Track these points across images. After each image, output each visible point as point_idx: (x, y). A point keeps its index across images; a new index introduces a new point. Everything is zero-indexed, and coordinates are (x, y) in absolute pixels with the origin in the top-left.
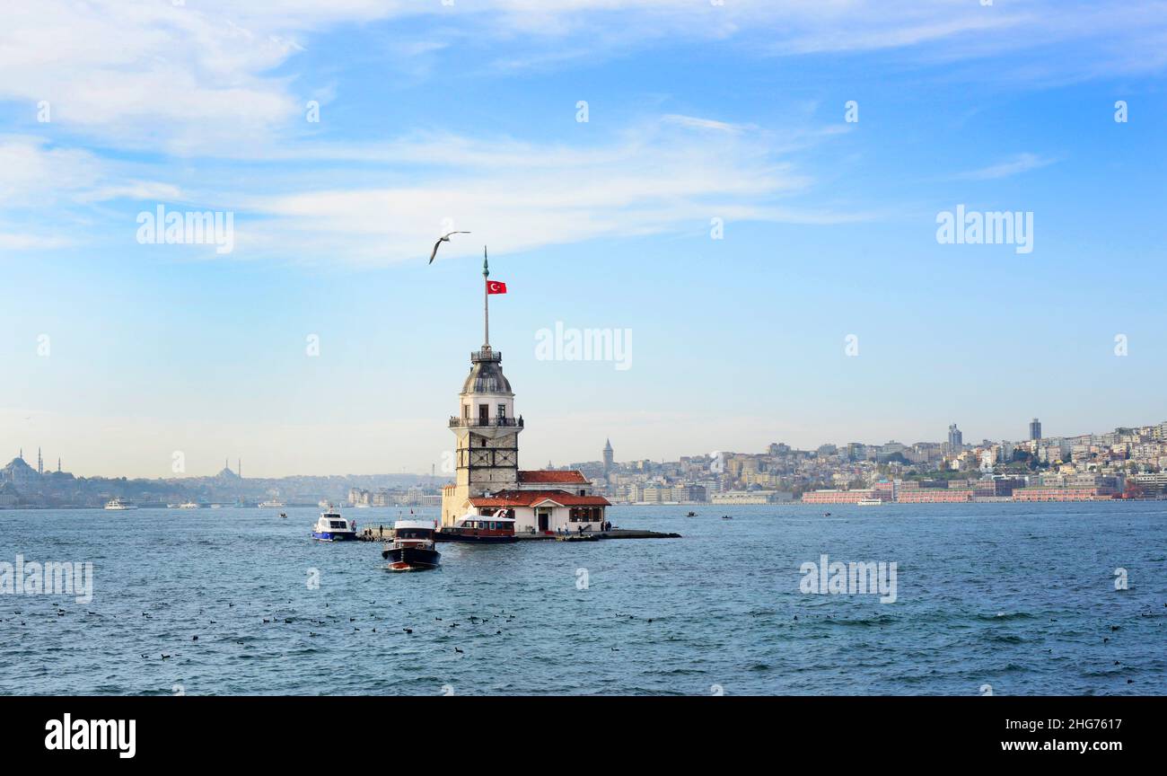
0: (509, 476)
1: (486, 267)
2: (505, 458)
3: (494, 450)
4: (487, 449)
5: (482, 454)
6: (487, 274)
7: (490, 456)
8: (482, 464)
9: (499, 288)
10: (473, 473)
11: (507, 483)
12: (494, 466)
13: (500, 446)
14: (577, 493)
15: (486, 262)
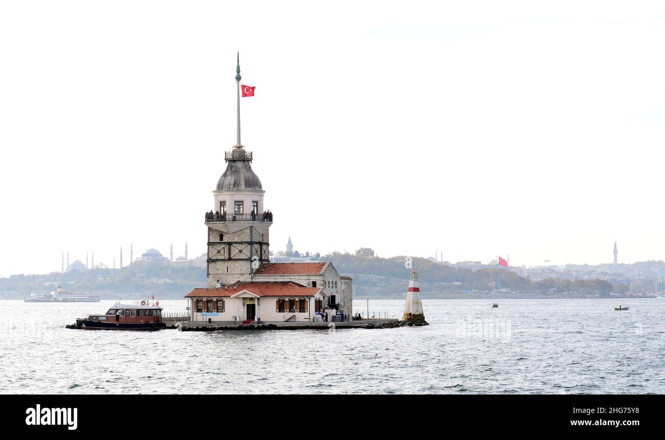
0: (244, 268)
1: (238, 71)
2: (240, 251)
3: (230, 244)
4: (225, 243)
5: (220, 247)
6: (238, 78)
7: (227, 250)
8: (219, 257)
9: (249, 91)
10: (212, 265)
11: (242, 274)
12: (230, 259)
13: (236, 240)
14: (309, 284)
15: (238, 67)
